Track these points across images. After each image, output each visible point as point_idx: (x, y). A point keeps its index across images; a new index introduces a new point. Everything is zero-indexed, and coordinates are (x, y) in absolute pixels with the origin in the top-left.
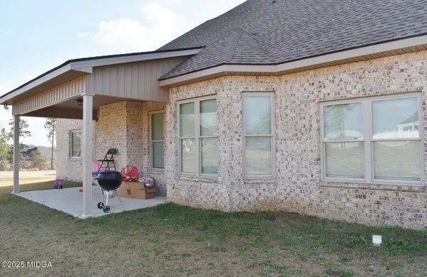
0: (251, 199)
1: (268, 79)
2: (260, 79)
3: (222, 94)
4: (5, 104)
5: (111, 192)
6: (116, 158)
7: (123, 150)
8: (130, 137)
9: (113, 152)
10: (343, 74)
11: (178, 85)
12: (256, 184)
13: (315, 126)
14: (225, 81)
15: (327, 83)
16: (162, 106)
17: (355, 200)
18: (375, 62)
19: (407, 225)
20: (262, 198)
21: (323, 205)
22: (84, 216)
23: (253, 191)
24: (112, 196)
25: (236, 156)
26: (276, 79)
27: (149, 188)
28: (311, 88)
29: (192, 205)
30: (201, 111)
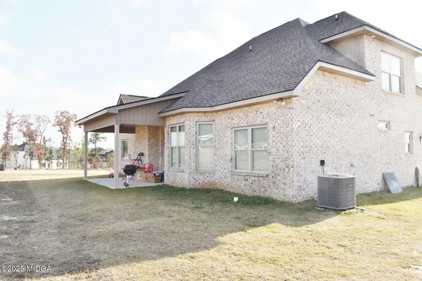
0: (200, 181)
1: (211, 114)
2: (207, 114)
3: (186, 123)
4: (80, 124)
5: (130, 176)
6: (143, 158)
7: (146, 153)
8: (151, 146)
9: (141, 154)
10: (240, 113)
11: (169, 116)
12: (203, 173)
13: (230, 141)
14: (188, 115)
15: (235, 118)
16: (163, 128)
17: (244, 182)
18: (252, 107)
19: (262, 195)
20: (206, 181)
21: (233, 185)
22: (114, 188)
23: (201, 177)
24: (131, 179)
25: (192, 157)
26: (215, 114)
27: (157, 176)
28: (229, 121)
29: (175, 185)
30: (179, 131)
